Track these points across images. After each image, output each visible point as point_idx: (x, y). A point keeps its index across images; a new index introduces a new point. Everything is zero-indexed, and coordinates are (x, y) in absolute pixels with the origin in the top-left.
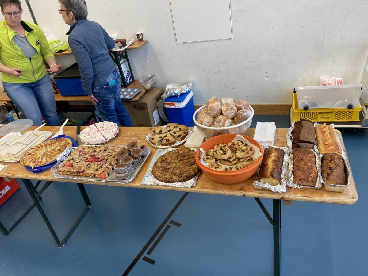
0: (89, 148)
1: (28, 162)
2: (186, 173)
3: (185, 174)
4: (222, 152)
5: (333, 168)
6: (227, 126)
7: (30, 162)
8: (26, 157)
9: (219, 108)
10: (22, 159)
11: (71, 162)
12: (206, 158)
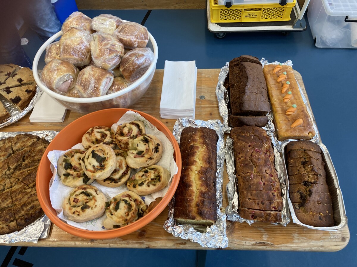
2: (25, 209)
3: (23, 213)
4: (96, 164)
5: (311, 183)
6: (103, 95)
9: (86, 47)
12: (64, 175)
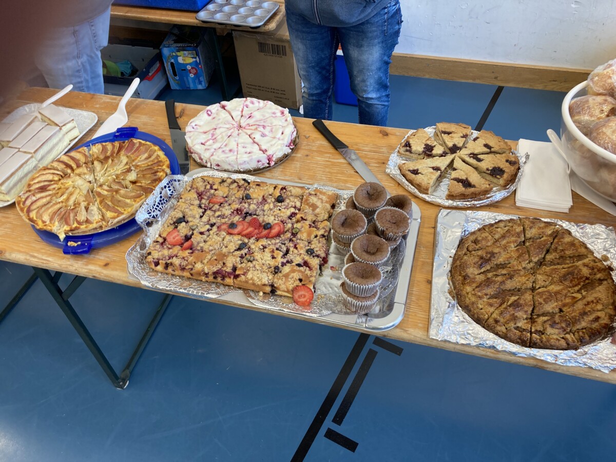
0: (225, 184)
1: (46, 218)
7: (51, 219)
8: (34, 198)
10: (24, 202)
11: (183, 229)
